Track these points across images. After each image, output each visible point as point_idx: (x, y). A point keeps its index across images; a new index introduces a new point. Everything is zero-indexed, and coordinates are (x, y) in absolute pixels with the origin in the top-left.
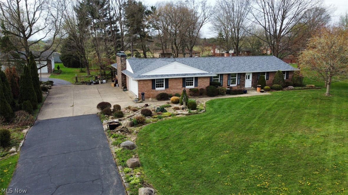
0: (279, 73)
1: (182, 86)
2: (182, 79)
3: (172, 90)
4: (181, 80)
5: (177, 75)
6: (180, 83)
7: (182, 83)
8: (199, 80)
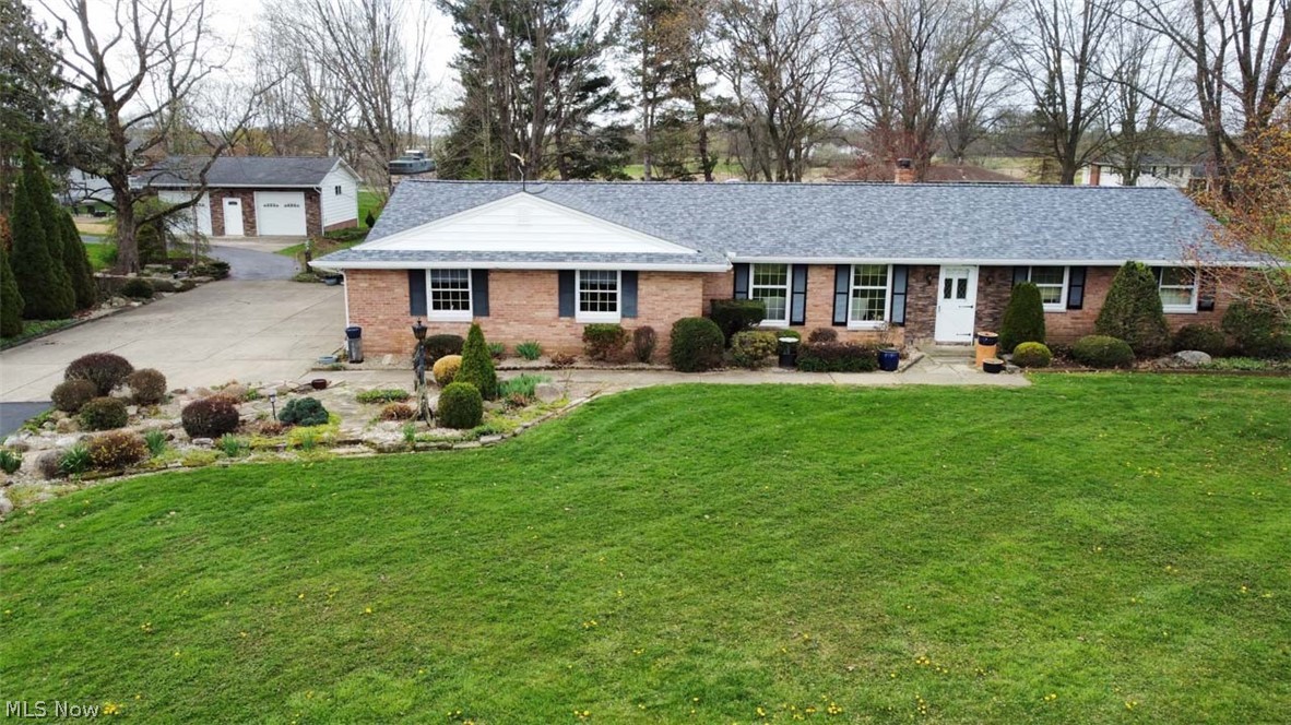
0: (1127, 276)
1: (556, 312)
2: (556, 276)
3: (507, 323)
4: (554, 282)
5: (530, 256)
6: (546, 296)
7: (556, 297)
8: (644, 288)
